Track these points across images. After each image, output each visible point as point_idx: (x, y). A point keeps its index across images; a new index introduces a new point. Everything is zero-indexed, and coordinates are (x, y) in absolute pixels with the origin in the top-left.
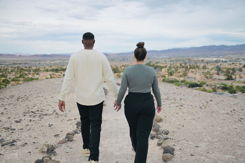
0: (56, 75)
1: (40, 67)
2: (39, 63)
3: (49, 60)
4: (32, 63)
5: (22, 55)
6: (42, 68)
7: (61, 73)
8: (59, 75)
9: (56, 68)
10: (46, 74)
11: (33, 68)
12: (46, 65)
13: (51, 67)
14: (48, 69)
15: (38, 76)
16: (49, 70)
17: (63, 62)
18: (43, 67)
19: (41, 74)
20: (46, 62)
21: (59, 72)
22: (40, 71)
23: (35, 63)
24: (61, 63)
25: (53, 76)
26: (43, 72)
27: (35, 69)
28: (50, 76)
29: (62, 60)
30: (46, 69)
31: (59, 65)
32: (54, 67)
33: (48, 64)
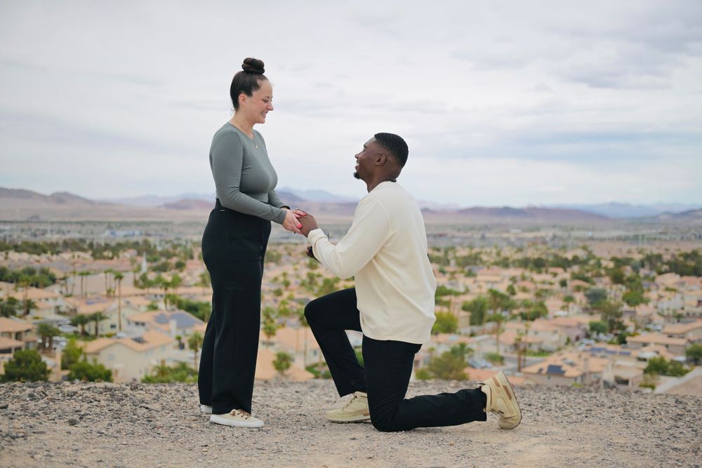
0: (532, 280)
1: (484, 250)
2: (483, 237)
3: (519, 228)
4: (461, 234)
5: (431, 207)
6: (491, 253)
7: (555, 275)
8: (543, 282)
9: (536, 257)
10: (497, 275)
11: (458, 251)
12: (504, 244)
13: (520, 250)
14: (506, 259)
15: (469, 281)
16: (511, 260)
17: (565, 234)
18: (494, 251)
19: (482, 274)
20: (508, 232)
21: (547, 272)
22: (482, 262)
23: (469, 234)
24: (562, 239)
25: (522, 284)
26: (491, 267)
27: (465, 258)
28: (510, 283)
29: (564, 228)
30: (501, 258)
31: (550, 245)
32: (532, 254)
33: (513, 239)
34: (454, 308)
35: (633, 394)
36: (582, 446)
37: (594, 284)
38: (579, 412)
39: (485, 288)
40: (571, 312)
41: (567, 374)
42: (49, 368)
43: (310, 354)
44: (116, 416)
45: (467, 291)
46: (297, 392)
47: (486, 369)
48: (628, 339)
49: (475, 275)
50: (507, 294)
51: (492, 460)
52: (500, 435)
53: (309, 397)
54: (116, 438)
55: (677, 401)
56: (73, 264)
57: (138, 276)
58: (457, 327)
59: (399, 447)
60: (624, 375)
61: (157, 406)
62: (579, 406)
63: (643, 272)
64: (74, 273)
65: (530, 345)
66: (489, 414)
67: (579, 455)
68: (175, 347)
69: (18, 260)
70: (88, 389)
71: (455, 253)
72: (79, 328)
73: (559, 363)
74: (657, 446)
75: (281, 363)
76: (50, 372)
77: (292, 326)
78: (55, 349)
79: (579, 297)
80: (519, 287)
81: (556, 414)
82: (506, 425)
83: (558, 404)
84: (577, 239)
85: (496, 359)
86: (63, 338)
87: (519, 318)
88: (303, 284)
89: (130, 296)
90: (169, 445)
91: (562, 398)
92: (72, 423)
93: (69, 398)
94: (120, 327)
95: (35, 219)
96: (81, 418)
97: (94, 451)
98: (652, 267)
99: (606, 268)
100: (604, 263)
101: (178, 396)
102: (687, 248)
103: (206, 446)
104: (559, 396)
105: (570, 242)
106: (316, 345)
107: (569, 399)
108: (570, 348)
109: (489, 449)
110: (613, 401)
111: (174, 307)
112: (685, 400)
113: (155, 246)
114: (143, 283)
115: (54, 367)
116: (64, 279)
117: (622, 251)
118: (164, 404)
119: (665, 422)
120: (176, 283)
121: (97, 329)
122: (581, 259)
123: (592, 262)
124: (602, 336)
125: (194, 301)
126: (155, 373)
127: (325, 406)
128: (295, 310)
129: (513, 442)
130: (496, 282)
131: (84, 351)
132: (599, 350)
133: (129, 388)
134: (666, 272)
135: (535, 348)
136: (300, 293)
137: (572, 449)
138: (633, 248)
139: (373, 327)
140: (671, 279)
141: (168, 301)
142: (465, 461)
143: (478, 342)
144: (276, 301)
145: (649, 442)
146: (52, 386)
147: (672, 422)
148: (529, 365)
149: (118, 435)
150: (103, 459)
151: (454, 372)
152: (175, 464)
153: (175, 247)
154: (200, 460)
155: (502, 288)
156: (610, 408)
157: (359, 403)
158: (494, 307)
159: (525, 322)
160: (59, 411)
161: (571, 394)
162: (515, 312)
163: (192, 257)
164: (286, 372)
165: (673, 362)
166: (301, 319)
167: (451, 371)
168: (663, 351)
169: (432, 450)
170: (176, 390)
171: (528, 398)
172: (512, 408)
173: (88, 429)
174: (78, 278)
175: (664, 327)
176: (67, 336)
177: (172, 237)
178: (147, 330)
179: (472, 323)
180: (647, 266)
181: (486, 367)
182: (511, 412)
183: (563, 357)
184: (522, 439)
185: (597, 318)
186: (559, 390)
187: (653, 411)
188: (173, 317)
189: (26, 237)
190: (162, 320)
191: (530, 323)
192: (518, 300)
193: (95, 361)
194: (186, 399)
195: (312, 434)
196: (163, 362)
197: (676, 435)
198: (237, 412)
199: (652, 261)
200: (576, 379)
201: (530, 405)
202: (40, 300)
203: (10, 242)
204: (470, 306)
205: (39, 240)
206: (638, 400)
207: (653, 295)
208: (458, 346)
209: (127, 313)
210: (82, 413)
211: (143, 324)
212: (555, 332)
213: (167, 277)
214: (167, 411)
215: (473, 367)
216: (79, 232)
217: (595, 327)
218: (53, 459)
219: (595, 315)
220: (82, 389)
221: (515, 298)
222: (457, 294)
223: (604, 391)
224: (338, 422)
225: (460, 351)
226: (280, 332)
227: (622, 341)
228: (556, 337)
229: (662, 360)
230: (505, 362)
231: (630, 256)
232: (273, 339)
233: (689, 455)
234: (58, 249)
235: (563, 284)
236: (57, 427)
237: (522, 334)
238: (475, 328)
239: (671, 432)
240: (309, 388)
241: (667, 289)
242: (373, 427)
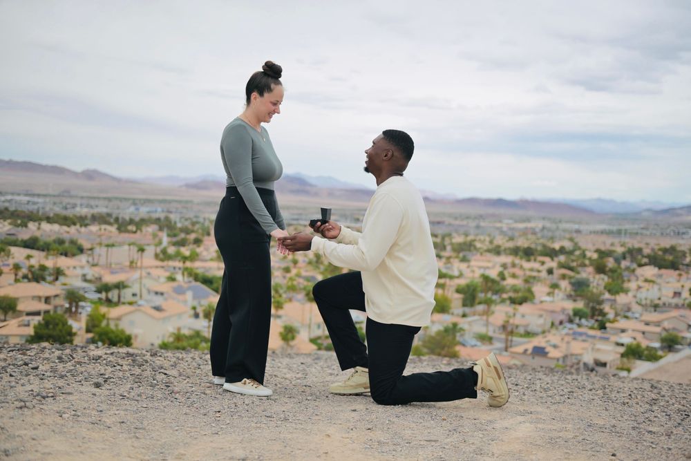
0: (521, 267)
1: (478, 238)
2: (478, 227)
3: (511, 219)
4: (457, 222)
6: (485, 240)
7: (543, 263)
8: (532, 270)
9: (526, 246)
10: (489, 261)
11: (454, 238)
12: (497, 233)
13: (512, 239)
14: (499, 247)
15: (463, 266)
16: (502, 248)
17: (554, 226)
18: (488, 239)
19: (475, 260)
20: (500, 222)
21: (535, 260)
22: (475, 248)
23: (465, 223)
24: (549, 230)
25: (512, 270)
26: (484, 254)
27: (460, 244)
28: (501, 269)
29: (553, 221)
30: (493, 246)
31: (539, 235)
32: (522, 243)
33: (505, 229)
34: (448, 290)
35: (612, 378)
36: (564, 426)
37: (578, 273)
38: (561, 393)
39: (478, 273)
40: (556, 298)
41: (550, 355)
42: (74, 330)
43: (314, 327)
44: (137, 380)
45: (461, 275)
46: (302, 363)
47: (476, 348)
48: (608, 325)
49: (468, 261)
50: (498, 279)
51: (481, 436)
52: (489, 412)
53: (314, 369)
54: (137, 401)
55: (652, 386)
56: (100, 236)
57: (159, 250)
58: (450, 308)
59: (396, 420)
60: (603, 358)
61: (174, 372)
62: (562, 388)
63: (624, 264)
64: (100, 244)
65: (517, 327)
66: (479, 392)
67: (561, 434)
68: (190, 316)
69: (49, 231)
70: (112, 354)
71: (451, 240)
72: (103, 295)
73: (543, 344)
74: (634, 428)
75: (287, 334)
76: (75, 334)
77: (299, 301)
78: (80, 313)
79: (564, 284)
80: (509, 273)
81: (541, 395)
82: (495, 403)
83: (543, 385)
84: (564, 231)
85: (485, 339)
86: (89, 304)
87: (508, 302)
88: (310, 263)
89: (151, 267)
90: (185, 410)
91: (546, 379)
92: (98, 385)
93: (94, 361)
94: (141, 296)
95: (66, 193)
96: (105, 381)
97: (117, 412)
98: (633, 260)
99: (590, 259)
100: (588, 254)
101: (194, 363)
102: (666, 243)
103: (219, 412)
104: (544, 377)
105: (557, 234)
106: (320, 319)
107: (553, 381)
108: (553, 331)
109: (478, 425)
110: (593, 383)
111: (191, 279)
112: (660, 386)
113: (175, 223)
114: (164, 256)
115: (80, 329)
116: (91, 249)
117: (605, 243)
118: (181, 370)
119: (641, 406)
120: (193, 257)
121: (119, 297)
122: (567, 249)
123: (577, 253)
124: (583, 321)
125: (210, 274)
126: (171, 340)
127: (329, 378)
128: (302, 286)
129: (501, 419)
130: (488, 268)
131: (107, 316)
132: (581, 334)
133: (149, 354)
134: (645, 265)
135: (521, 330)
136: (307, 271)
137: (555, 428)
138: (616, 241)
139: (378, 311)
140: (650, 271)
141: (186, 273)
142: (456, 435)
143: (470, 323)
144: (284, 277)
145: (626, 425)
146: (79, 349)
147: (647, 406)
148: (516, 346)
149: (139, 398)
150: (126, 421)
151: (446, 349)
152: (191, 427)
153: (193, 224)
154: (214, 425)
155: (493, 274)
156: (591, 390)
157: (359, 377)
158: (485, 291)
159: (513, 306)
160: (85, 373)
161: (554, 376)
162: (505, 296)
163: (209, 234)
164: (292, 343)
165: (648, 348)
166: (307, 295)
167: (443, 348)
168: (640, 337)
169: (426, 424)
170: (192, 358)
171: (515, 378)
172: (501, 387)
173: (111, 391)
174: (104, 249)
175: (641, 315)
176: (92, 302)
177: (191, 215)
178: (166, 299)
179: (464, 305)
180: (628, 259)
181: (475, 345)
182: (499, 391)
183: (547, 339)
184: (509, 417)
185: (580, 305)
186: (543, 371)
187: (630, 395)
188: (189, 288)
189: (58, 209)
190: (180, 291)
191: (517, 307)
192: (507, 285)
193: (117, 326)
194: (201, 367)
195: (316, 404)
196: (179, 329)
197: (651, 418)
198: (248, 381)
199: (633, 253)
200: (558, 360)
201: (517, 385)
202: (68, 268)
203: (43, 214)
204: (463, 289)
205: (69, 213)
206: (616, 384)
207: (632, 285)
208: (451, 326)
209: (148, 283)
210: (107, 377)
211: (162, 294)
212: (541, 316)
213: (186, 251)
214: (184, 378)
215: (464, 345)
216: (107, 207)
217: (577, 313)
218: (80, 419)
219: (578, 302)
220: (106, 354)
221: (505, 283)
222: (451, 277)
223: (584, 373)
224: (340, 394)
225: (453, 329)
226: (287, 306)
227: (602, 327)
228: (541, 321)
229: (638, 346)
230: (494, 341)
231: (613, 248)
232: (280, 312)
233: (663, 438)
234: (87, 222)
235: (550, 272)
236: (83, 389)
237: (510, 317)
238: (467, 310)
239: (646, 415)
240: (314, 360)
241: (646, 281)
242: (372, 400)
